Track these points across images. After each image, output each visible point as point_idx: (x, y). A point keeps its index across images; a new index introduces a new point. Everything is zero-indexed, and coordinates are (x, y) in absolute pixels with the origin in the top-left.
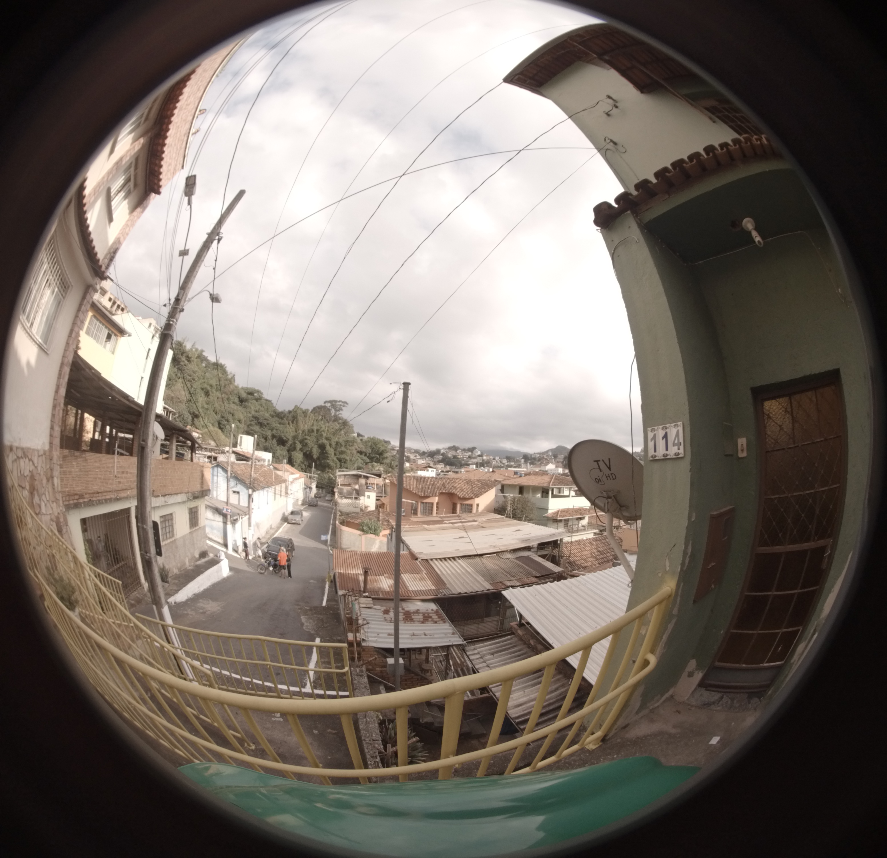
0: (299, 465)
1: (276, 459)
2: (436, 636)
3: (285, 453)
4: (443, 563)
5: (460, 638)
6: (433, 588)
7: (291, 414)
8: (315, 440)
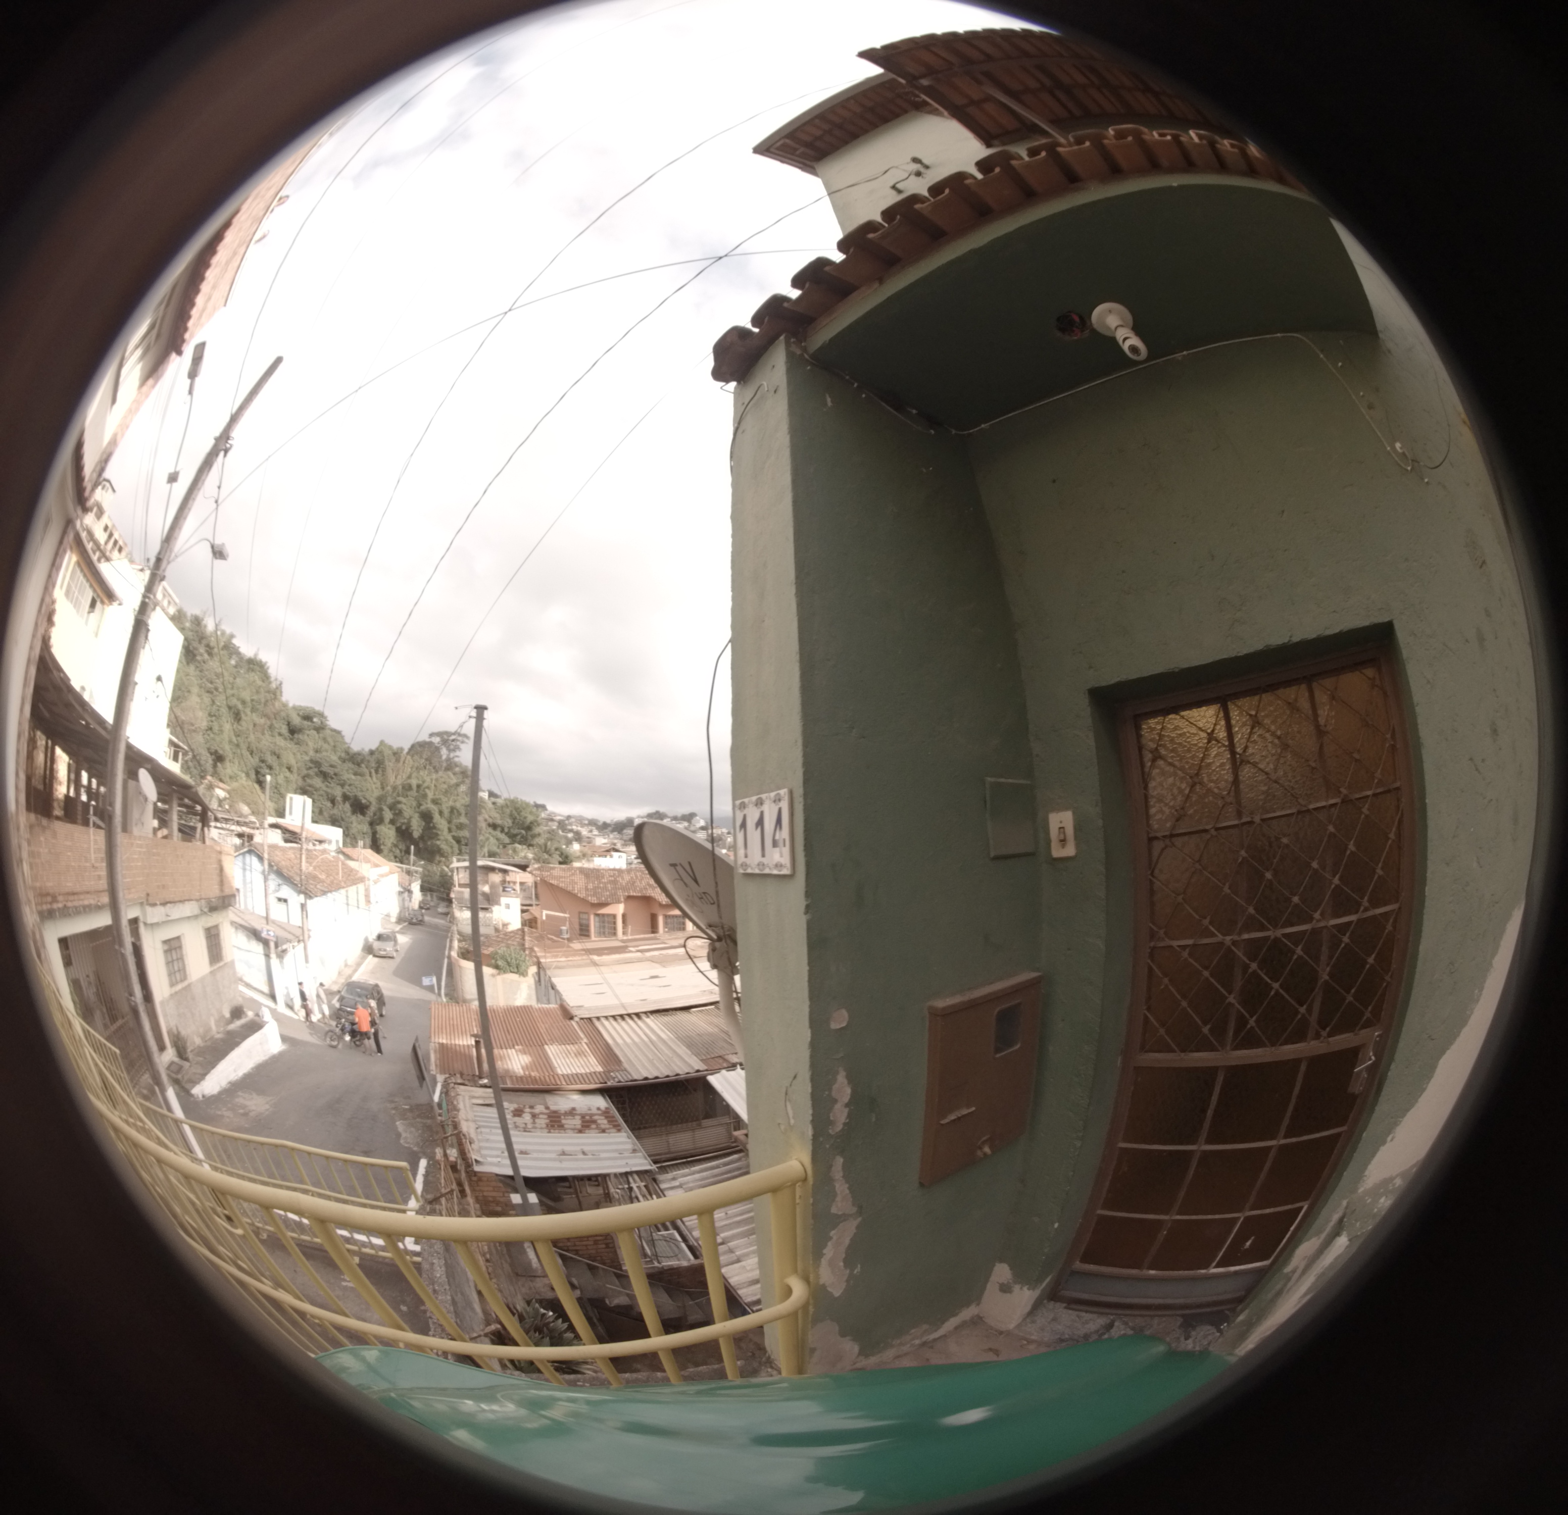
0: (391, 851)
1: (350, 838)
2: (603, 1155)
3: (366, 828)
4: (619, 1023)
5: (646, 1159)
6: (599, 1069)
7: (374, 757)
8: (414, 804)
